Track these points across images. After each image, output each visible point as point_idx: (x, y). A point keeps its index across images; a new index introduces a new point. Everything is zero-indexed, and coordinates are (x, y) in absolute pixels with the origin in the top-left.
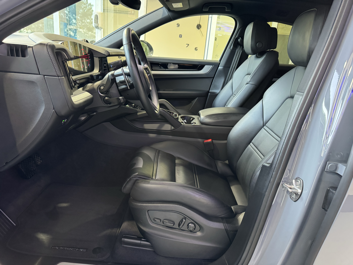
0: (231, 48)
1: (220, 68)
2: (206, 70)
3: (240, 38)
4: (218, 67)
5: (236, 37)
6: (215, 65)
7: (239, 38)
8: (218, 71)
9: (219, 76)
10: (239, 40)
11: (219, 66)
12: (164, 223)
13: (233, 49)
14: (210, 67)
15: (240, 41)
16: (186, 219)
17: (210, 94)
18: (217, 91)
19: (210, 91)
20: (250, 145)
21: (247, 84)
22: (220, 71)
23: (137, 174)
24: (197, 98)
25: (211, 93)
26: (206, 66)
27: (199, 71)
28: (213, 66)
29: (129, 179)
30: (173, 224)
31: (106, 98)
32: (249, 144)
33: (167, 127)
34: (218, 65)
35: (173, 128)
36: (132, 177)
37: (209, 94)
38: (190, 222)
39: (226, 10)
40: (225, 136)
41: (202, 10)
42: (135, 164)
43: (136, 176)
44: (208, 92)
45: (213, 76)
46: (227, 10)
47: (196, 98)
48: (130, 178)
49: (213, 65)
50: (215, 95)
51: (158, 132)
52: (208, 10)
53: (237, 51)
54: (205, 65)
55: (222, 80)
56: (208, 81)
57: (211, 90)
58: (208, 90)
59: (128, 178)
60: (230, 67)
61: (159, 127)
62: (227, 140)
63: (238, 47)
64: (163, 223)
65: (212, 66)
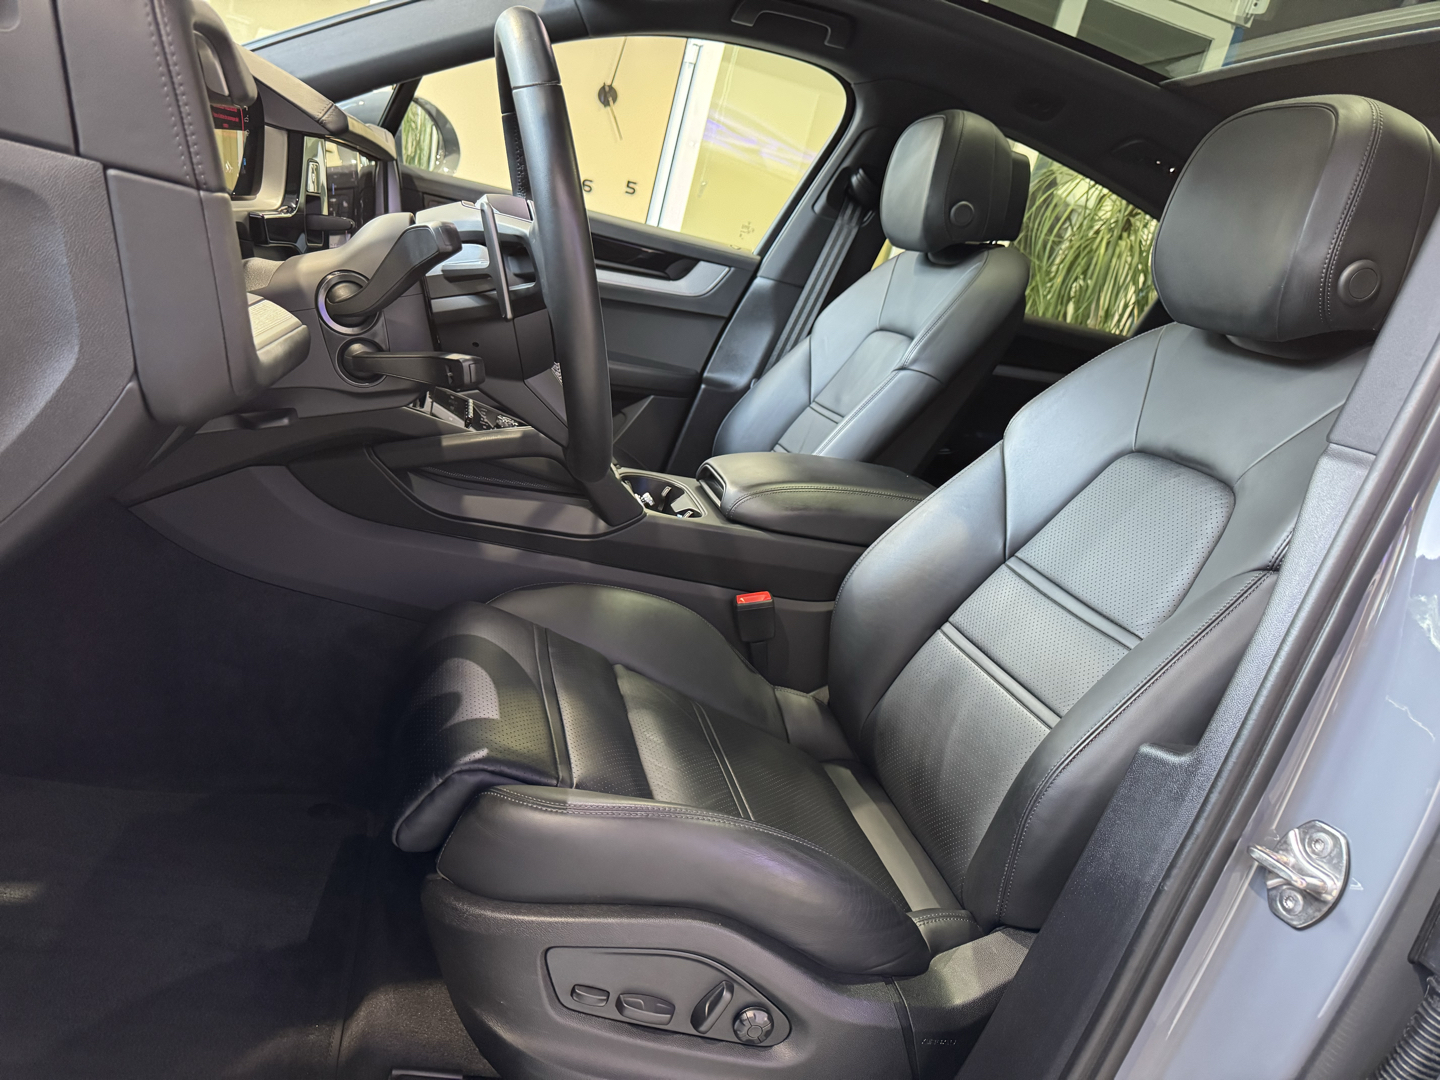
0: (818, 208)
1: (761, 282)
2: (700, 282)
3: (861, 171)
4: (754, 277)
5: (846, 164)
6: (743, 270)
7: (857, 173)
8: (753, 294)
9: (753, 317)
10: (855, 180)
11: (760, 273)
12: (626, 1012)
13: (824, 210)
14: (719, 273)
15: (861, 183)
16: (736, 986)
17: (705, 390)
18: (739, 380)
19: (706, 374)
20: (945, 634)
21: (902, 368)
22: (759, 295)
23: (482, 753)
24: (652, 397)
25: (711, 382)
26: (702, 264)
27: (671, 282)
28: (733, 269)
29: (441, 781)
30: (669, 1016)
31: (357, 348)
32: (938, 626)
33: (577, 520)
34: (753, 268)
35: (602, 525)
36: (456, 770)
37: (703, 386)
38: (749, 999)
39: (826, 43)
40: (831, 582)
41: (730, 20)
42: (454, 700)
43: (481, 766)
44: (699, 379)
45: (726, 315)
46: (829, 42)
47: (648, 396)
48: (447, 776)
49: (730, 267)
50: (731, 398)
51: (529, 538)
52: (751, 25)
53: (839, 222)
54: (697, 261)
55: (762, 339)
56: (703, 331)
57: (710, 371)
58: (699, 370)
59: (437, 776)
60: (802, 288)
61: (537, 515)
62: (834, 600)
63: (846, 208)
64: (619, 1006)
65: (727, 269)
